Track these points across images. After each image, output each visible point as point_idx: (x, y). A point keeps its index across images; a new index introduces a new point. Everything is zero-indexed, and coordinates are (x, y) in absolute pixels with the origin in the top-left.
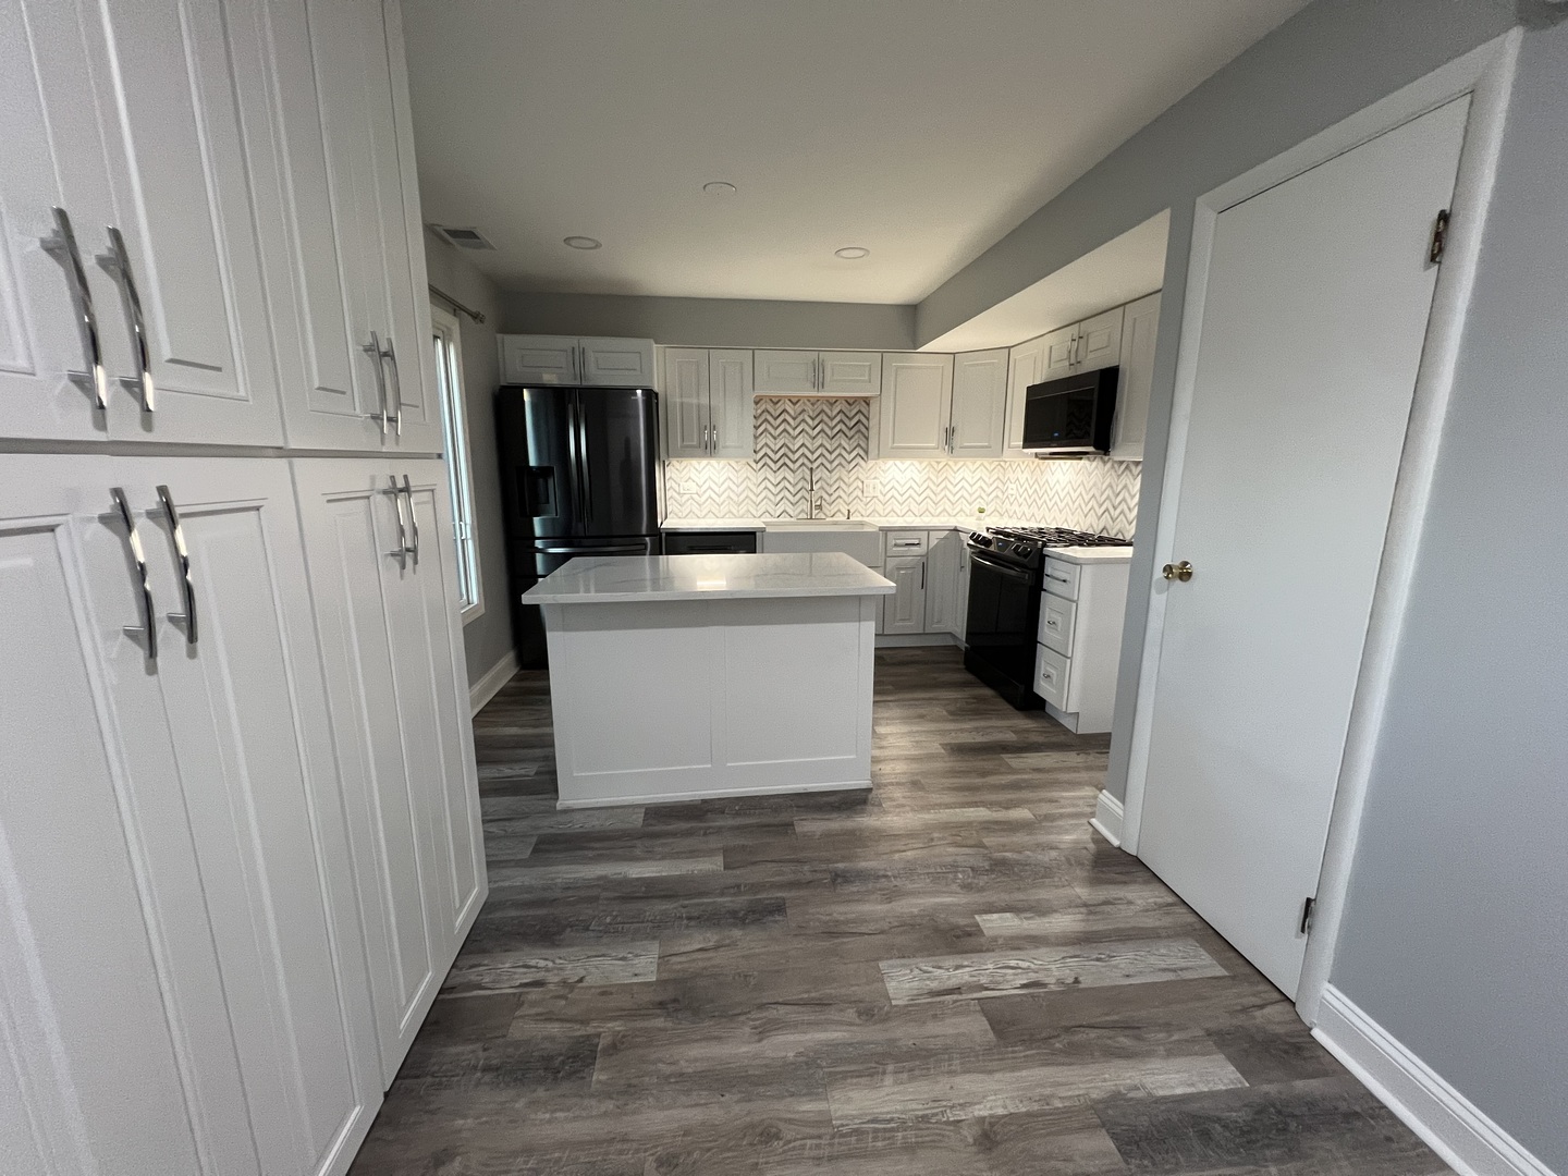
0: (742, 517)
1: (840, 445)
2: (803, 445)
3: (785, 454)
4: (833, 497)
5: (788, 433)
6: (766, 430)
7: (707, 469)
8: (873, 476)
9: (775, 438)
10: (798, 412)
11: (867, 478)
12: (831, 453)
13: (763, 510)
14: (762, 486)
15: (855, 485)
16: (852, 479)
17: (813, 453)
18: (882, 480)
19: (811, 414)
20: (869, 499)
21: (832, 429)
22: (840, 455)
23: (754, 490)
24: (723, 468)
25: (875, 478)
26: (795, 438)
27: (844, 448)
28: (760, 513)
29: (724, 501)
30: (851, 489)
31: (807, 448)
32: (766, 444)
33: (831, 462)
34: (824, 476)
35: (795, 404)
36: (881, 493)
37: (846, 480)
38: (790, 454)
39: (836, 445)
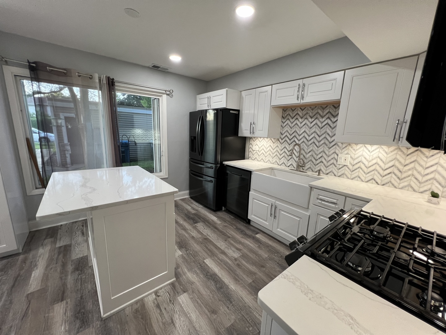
0: (273, 164)
1: (326, 132)
2: (305, 131)
3: (295, 136)
4: (318, 162)
5: (298, 125)
6: (287, 124)
7: (263, 141)
8: (346, 152)
9: (291, 128)
10: (304, 114)
11: (341, 153)
12: (319, 136)
13: (282, 162)
14: (283, 151)
15: (332, 156)
16: (331, 153)
17: (309, 136)
18: (353, 156)
19: (311, 114)
20: (341, 166)
21: (322, 123)
22: (325, 138)
23: (280, 152)
24: (269, 141)
25: (348, 154)
26: (300, 128)
27: (328, 134)
28: (280, 163)
29: (268, 155)
30: (330, 158)
31: (307, 133)
32: (287, 131)
33: (319, 142)
34: (314, 149)
35: (302, 110)
36: (351, 164)
37: (327, 153)
38: (297, 136)
39: (323, 132)
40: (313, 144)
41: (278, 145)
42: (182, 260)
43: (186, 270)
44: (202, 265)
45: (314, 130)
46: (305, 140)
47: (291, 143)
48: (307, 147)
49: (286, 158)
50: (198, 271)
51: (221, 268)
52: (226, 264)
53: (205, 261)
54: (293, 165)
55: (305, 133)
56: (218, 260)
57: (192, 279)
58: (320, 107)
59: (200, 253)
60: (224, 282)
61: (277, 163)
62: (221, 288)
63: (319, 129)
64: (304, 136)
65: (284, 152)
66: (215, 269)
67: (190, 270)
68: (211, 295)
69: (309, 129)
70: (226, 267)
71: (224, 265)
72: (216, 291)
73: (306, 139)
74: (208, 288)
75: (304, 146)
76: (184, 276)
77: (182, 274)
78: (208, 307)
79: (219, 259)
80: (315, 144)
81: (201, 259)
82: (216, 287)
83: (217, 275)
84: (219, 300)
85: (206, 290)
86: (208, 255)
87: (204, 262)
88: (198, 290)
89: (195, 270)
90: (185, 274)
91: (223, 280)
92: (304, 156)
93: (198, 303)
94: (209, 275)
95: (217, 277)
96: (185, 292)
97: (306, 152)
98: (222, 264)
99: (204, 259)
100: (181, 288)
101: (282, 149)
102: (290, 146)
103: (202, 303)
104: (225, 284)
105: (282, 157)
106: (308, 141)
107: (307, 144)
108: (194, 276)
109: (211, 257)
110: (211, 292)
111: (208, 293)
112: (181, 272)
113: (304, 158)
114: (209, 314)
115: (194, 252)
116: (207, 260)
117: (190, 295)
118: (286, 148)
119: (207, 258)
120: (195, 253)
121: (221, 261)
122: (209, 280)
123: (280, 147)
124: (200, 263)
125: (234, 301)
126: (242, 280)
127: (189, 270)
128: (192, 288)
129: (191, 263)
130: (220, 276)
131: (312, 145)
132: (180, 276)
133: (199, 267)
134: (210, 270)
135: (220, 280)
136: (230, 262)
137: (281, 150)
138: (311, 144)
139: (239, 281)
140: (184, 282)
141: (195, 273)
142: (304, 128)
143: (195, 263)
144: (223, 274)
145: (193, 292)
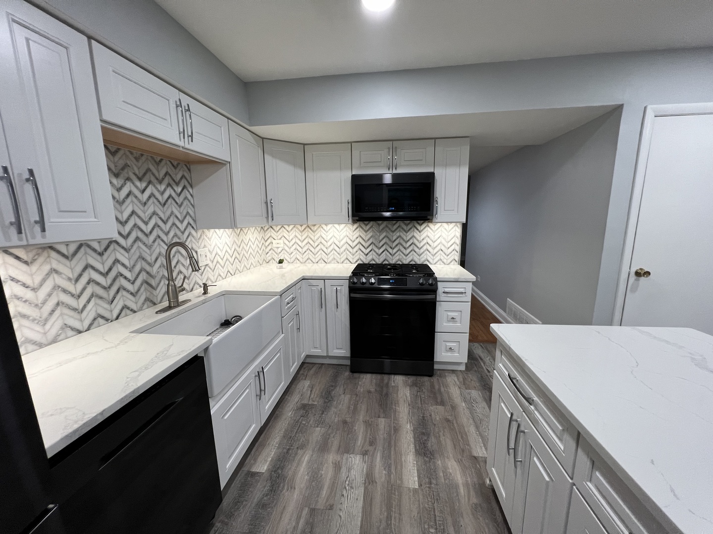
40: (158, 240)
41: (55, 265)
42: (462, 520)
43: (462, 490)
44: (427, 480)
45: (152, 210)
46: (140, 235)
47: (106, 249)
48: (148, 251)
49: (101, 298)
50: (441, 474)
51: (401, 455)
52: (386, 457)
53: (417, 487)
54: (128, 308)
55: (134, 217)
56: (393, 471)
57: (457, 468)
58: (149, 158)
59: (415, 513)
60: (414, 438)
61: (73, 329)
62: (423, 434)
63: (160, 206)
64: (135, 225)
65: (88, 283)
66: (411, 460)
67: (452, 487)
68: (441, 434)
69: (141, 207)
70: (392, 453)
71: (393, 457)
72: (432, 434)
73: (142, 231)
74: (439, 442)
75: (141, 250)
76: (470, 482)
77: (471, 487)
78: (452, 427)
79: (389, 474)
80: (163, 241)
81: (421, 497)
82: (428, 437)
83: (415, 450)
84: (435, 425)
85: (443, 442)
86: (400, 495)
87: (420, 485)
88: (455, 448)
89: (445, 480)
90: (466, 485)
91: (412, 440)
92: (148, 273)
93: (462, 437)
94: (427, 457)
95: (418, 448)
96: (475, 458)
97: (150, 261)
98: (392, 461)
99: (415, 490)
100: (480, 466)
101: (76, 275)
102: (105, 257)
103: (456, 433)
104: (415, 435)
105: (89, 301)
106: (146, 235)
107: (147, 242)
108: (451, 471)
109: (400, 487)
110: (439, 437)
111: (444, 438)
112: (471, 493)
113: (149, 277)
114: (455, 422)
115: (426, 527)
116: (411, 486)
117: (468, 449)
118: (93, 268)
119: (409, 489)
120: (425, 523)
121: (390, 467)
122: (431, 450)
123: (67, 272)
124: (429, 487)
125: (419, 416)
126: (390, 426)
127: (457, 487)
128: (463, 457)
129: (446, 502)
130: (412, 446)
131: (156, 243)
132: (477, 486)
133: (434, 482)
134: (419, 463)
135: (417, 442)
136: (379, 455)
137: (77, 280)
138: (154, 241)
139: (394, 427)
140: (472, 471)
141: (447, 475)
142: (131, 205)
143: (439, 494)
144: (406, 446)
145: (463, 451)
